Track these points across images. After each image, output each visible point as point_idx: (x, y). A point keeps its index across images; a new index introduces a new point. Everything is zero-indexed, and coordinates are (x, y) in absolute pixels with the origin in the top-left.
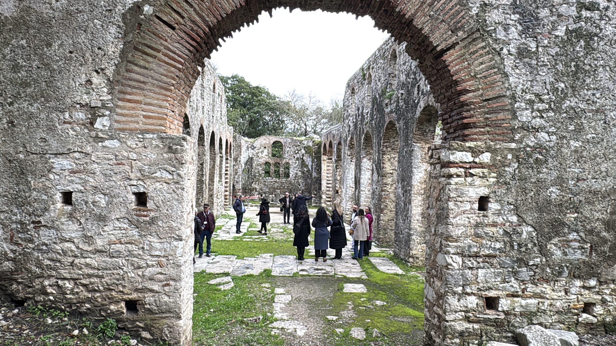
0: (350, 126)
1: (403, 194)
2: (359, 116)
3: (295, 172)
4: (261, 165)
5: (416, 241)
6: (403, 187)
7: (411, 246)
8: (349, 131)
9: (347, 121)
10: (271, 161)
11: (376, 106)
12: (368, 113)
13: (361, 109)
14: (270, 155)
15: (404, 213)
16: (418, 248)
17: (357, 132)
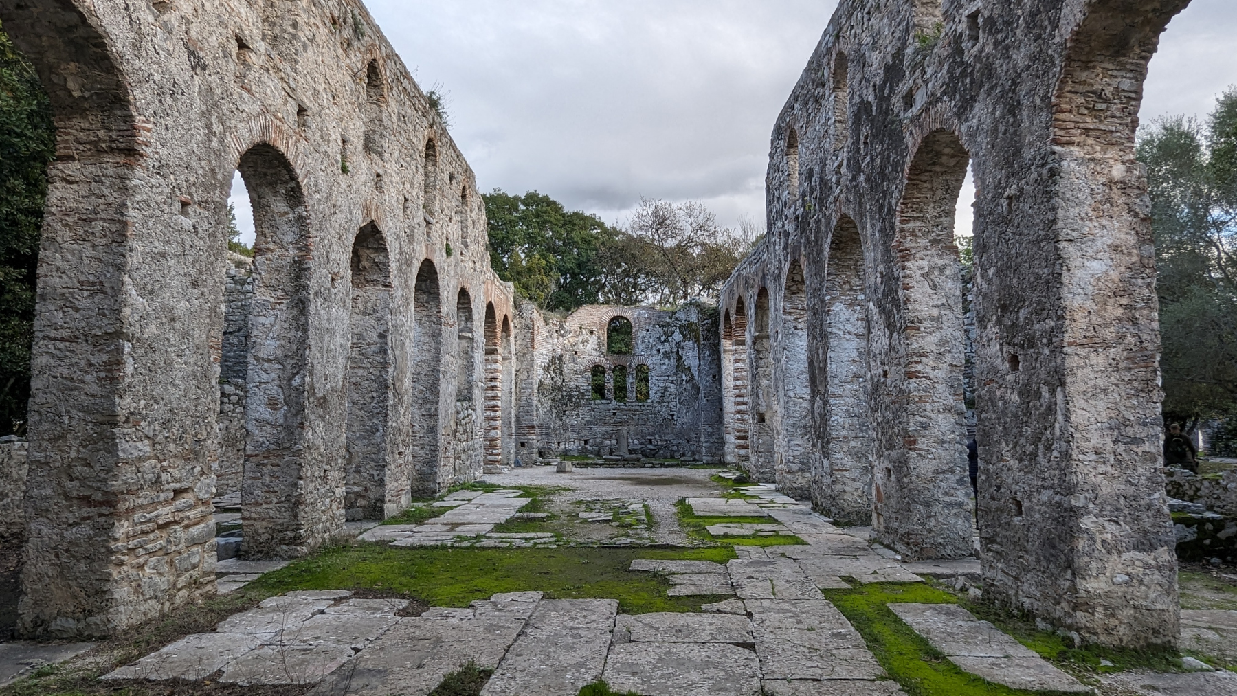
0: (787, 234)
1: (1014, 361)
2: (811, 193)
3: (661, 385)
4: (581, 373)
5: (1098, 538)
6: (1010, 334)
7: (1081, 561)
8: (785, 248)
9: (779, 225)
10: (607, 364)
11: (865, 131)
12: (840, 166)
13: (817, 169)
14: (604, 349)
15: (1028, 431)
16: (1110, 566)
17: (808, 239)
